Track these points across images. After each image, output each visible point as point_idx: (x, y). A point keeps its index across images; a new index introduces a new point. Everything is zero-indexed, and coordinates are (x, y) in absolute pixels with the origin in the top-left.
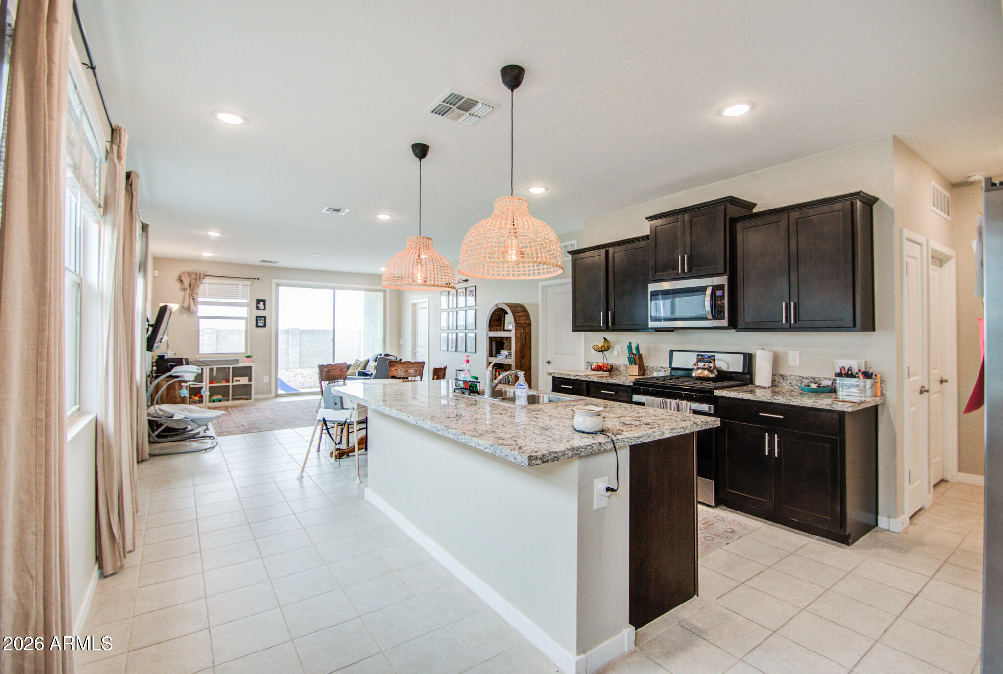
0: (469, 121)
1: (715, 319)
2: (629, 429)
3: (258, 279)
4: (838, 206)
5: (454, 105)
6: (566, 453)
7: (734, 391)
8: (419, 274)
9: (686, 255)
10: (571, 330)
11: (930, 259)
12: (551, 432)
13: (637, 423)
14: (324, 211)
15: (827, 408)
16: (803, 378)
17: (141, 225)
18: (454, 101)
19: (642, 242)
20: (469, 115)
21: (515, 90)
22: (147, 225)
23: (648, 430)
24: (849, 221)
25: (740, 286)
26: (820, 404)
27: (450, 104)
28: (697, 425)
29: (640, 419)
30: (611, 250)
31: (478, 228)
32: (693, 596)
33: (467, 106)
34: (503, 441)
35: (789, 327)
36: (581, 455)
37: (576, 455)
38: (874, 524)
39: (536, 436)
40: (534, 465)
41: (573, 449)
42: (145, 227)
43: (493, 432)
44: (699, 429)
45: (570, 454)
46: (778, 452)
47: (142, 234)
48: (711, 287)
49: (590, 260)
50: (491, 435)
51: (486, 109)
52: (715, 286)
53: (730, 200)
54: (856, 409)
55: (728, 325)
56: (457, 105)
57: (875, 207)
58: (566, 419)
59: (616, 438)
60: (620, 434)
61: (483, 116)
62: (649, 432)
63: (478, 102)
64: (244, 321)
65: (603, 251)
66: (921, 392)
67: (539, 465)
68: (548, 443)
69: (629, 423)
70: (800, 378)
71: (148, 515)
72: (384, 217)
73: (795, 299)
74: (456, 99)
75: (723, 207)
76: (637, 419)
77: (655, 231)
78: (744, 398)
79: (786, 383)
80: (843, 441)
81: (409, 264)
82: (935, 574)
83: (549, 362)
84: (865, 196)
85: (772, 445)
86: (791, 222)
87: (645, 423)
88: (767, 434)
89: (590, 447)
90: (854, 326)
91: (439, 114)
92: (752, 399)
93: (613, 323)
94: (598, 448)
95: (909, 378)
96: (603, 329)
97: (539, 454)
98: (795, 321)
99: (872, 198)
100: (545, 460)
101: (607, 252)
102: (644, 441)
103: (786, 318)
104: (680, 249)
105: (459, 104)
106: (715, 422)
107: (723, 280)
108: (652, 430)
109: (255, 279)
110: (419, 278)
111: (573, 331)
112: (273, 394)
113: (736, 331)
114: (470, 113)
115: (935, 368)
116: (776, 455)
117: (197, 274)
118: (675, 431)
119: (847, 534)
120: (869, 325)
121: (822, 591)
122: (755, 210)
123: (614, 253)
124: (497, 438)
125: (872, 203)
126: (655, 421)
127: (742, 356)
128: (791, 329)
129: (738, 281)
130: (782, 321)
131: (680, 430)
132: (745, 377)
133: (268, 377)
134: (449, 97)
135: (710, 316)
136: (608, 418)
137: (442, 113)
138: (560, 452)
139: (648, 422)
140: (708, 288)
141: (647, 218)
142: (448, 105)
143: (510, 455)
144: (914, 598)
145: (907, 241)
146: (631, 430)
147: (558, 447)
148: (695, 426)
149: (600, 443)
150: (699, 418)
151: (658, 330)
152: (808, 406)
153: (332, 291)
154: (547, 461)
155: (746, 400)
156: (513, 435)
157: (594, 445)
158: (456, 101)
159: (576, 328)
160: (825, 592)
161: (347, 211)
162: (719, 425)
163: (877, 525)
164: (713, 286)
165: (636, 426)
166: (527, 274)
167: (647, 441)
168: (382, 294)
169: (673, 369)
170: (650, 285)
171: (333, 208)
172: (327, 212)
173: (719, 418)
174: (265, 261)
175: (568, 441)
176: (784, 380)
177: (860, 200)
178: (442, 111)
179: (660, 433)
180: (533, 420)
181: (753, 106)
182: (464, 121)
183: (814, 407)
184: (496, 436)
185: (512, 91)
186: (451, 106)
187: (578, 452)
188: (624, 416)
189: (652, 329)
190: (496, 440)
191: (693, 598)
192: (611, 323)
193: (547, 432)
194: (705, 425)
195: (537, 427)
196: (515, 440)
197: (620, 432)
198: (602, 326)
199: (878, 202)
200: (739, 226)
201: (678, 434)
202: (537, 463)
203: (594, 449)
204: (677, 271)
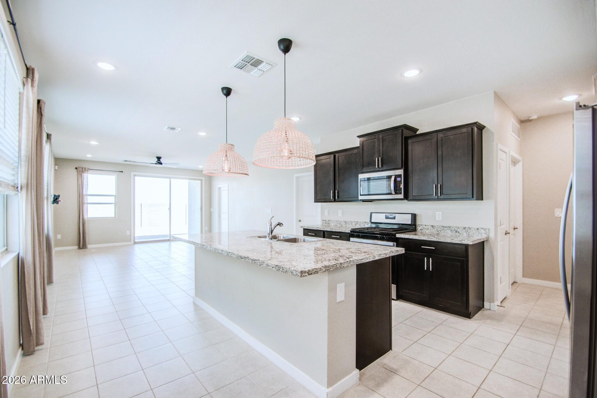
0: (257, 74)
1: (396, 194)
2: (356, 255)
3: (122, 172)
4: (464, 130)
5: (248, 63)
6: (322, 269)
7: (407, 234)
8: (226, 166)
9: (380, 158)
10: (314, 202)
11: (510, 162)
12: (310, 257)
13: (359, 252)
14: (165, 129)
15: (459, 243)
16: (444, 227)
17: (46, 134)
18: (248, 60)
19: (355, 151)
20: (257, 69)
21: (286, 54)
22: (50, 135)
23: (367, 255)
24: (471, 139)
25: (410, 175)
26: (454, 241)
27: (246, 62)
28: (393, 252)
29: (360, 249)
30: (337, 155)
31: (265, 136)
32: (389, 351)
33: (256, 63)
34: (284, 263)
35: (437, 198)
36: (331, 270)
37: (328, 270)
38: (482, 306)
39: (302, 260)
40: (304, 277)
41: (326, 267)
42: (49, 136)
43: (276, 258)
44: (393, 254)
45: (324, 269)
46: (432, 268)
47: (47, 140)
48: (394, 176)
49: (324, 161)
50: (276, 260)
51: (268, 66)
52: (397, 175)
53: (405, 126)
54: (474, 243)
55: (404, 197)
56: (250, 63)
57: (484, 131)
58: (317, 250)
59: (349, 260)
60: (351, 258)
61: (265, 71)
62: (367, 256)
63: (263, 62)
64: (113, 198)
65: (332, 156)
66: (506, 234)
67: (307, 277)
68: (310, 263)
69: (354, 252)
70: (443, 227)
71: (54, 316)
72: (202, 134)
73: (440, 182)
74: (249, 59)
75: (401, 130)
76: (358, 250)
77: (362, 144)
78: (413, 238)
79: (434, 230)
80: (467, 261)
81: (220, 160)
82: (517, 332)
83: (300, 221)
84: (479, 125)
85: (428, 264)
86: (439, 139)
87: (364, 251)
88: (426, 258)
89: (335, 266)
90: (473, 197)
91: (239, 68)
92: (417, 239)
93: (338, 197)
94: (340, 266)
95: (500, 226)
96: (332, 200)
97: (306, 270)
98: (441, 195)
99: (482, 126)
100: (310, 273)
101: (335, 156)
102: (365, 262)
103: (436, 193)
104: (376, 155)
105: (252, 62)
106: (401, 251)
107: (401, 172)
108: (369, 255)
109: (120, 172)
110: (226, 168)
111: (315, 202)
112: (132, 242)
113: (408, 201)
114: (258, 69)
115: (512, 221)
116: (431, 270)
117: (83, 168)
118: (381, 256)
119: (469, 313)
120: (480, 197)
121: (459, 344)
122: (418, 133)
123: (339, 157)
124: (279, 261)
125: (482, 129)
126: (369, 251)
127: (411, 215)
128: (438, 199)
129: (409, 172)
130: (433, 195)
131: (384, 255)
132: (412, 227)
133: (129, 232)
134: (245, 58)
135: (393, 193)
136: (342, 249)
137: (241, 68)
138: (318, 268)
139: (365, 251)
140: (393, 176)
141: (358, 137)
142: (245, 63)
143: (288, 271)
144: (507, 346)
145: (500, 151)
146: (357, 256)
147: (317, 265)
148: (391, 253)
149: (341, 263)
150: (393, 249)
151: (364, 201)
152: (448, 242)
153: (169, 180)
154: (311, 274)
155: (414, 239)
156: (289, 259)
157: (337, 264)
158: (250, 60)
159: (317, 200)
160: (460, 345)
161: (179, 129)
162: (404, 252)
163: (483, 307)
164: (395, 175)
165: (359, 253)
166: (294, 166)
167: (366, 262)
168: (200, 182)
169: (372, 223)
170: (359, 175)
171: (171, 127)
172: (167, 130)
173: (404, 249)
174: (127, 161)
175: (322, 262)
176: (433, 228)
177: (476, 127)
178: (241, 67)
179: (373, 257)
180: (298, 251)
181: (421, 71)
182: (254, 74)
183: (452, 242)
184: (278, 260)
185: (285, 55)
186: (247, 63)
187: (328, 268)
188: (351, 248)
189: (361, 200)
190: (279, 262)
191: (389, 352)
192: (337, 197)
193: (308, 258)
194: (397, 252)
195: (302, 255)
196: (290, 263)
197: (351, 257)
198: (332, 199)
199: (485, 128)
200: (410, 141)
201: (383, 258)
202: (305, 275)
203: (337, 266)
204: (375, 167)
